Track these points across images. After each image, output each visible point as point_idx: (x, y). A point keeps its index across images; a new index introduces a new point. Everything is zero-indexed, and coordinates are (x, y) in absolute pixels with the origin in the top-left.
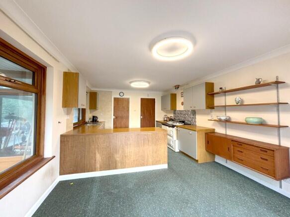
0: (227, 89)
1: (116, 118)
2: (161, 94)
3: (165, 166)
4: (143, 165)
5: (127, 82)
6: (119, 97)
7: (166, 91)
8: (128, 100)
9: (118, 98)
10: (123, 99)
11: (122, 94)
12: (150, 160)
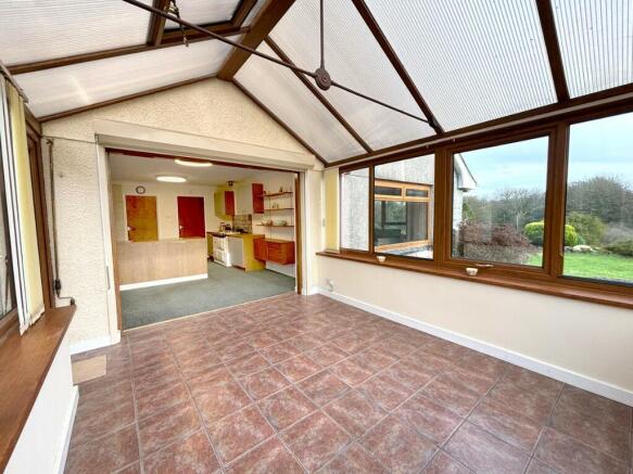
0: (272, 193)
1: (134, 229)
2: (214, 190)
3: (205, 276)
4: (177, 276)
5: (151, 175)
6: (136, 194)
7: (220, 186)
8: (153, 201)
9: (134, 197)
10: (143, 197)
11: (141, 190)
12: (186, 270)
